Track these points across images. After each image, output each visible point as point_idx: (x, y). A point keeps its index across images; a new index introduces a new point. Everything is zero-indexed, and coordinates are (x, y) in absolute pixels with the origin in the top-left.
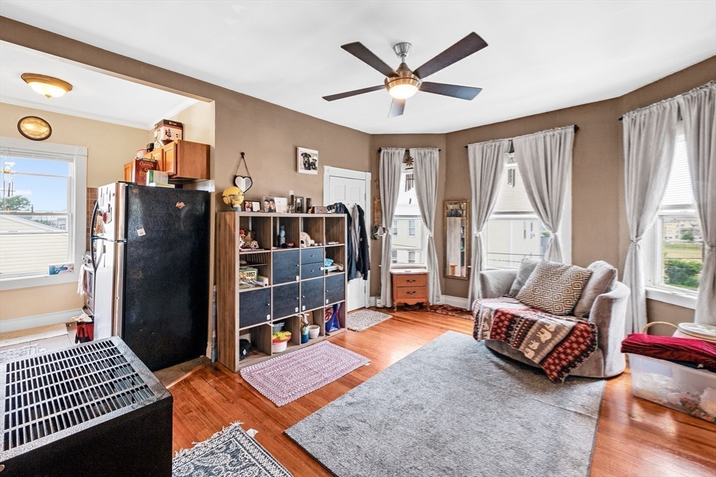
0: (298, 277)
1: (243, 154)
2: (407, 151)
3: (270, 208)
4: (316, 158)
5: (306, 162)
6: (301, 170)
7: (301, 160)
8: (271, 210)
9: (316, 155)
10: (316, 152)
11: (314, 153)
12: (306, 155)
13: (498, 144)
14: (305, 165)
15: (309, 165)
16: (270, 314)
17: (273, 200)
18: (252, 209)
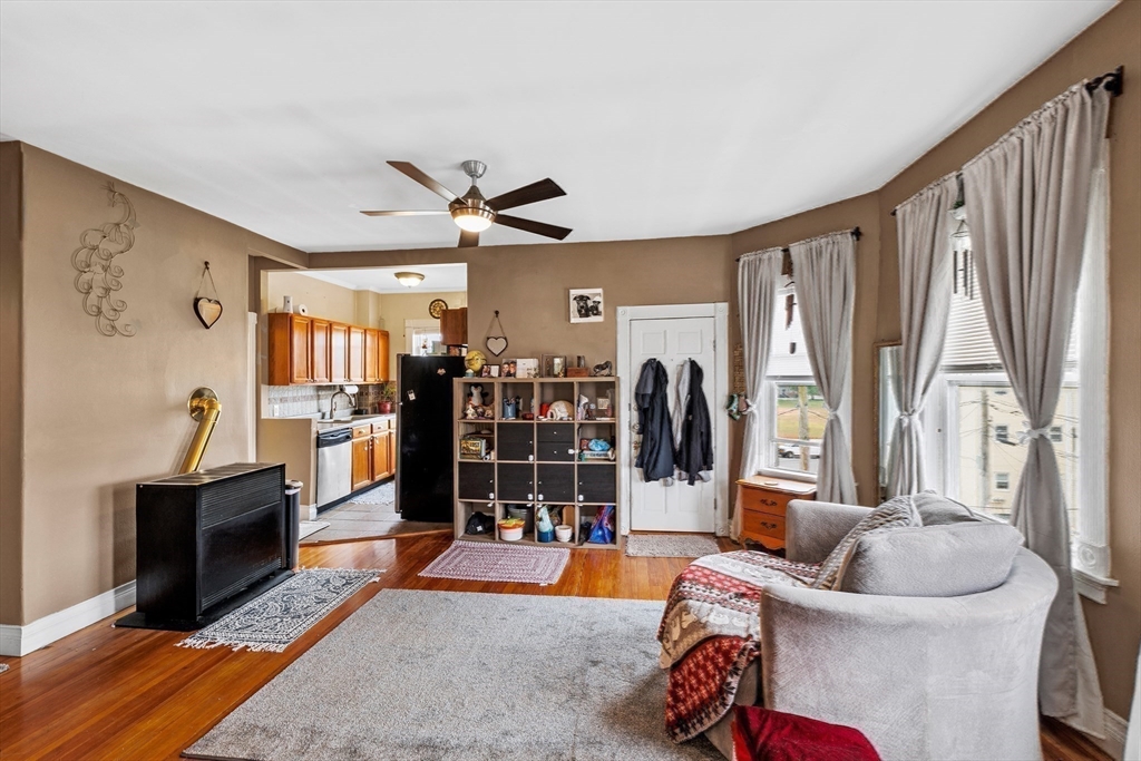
0: (531, 457)
1: (497, 313)
2: (786, 251)
3: (509, 372)
4: (597, 299)
5: (582, 307)
6: (575, 319)
7: (574, 305)
8: (509, 374)
9: (599, 294)
10: (600, 291)
11: (596, 294)
12: (582, 298)
13: (937, 192)
14: (579, 311)
15: (587, 310)
16: (493, 492)
17: (515, 363)
18: (489, 373)
